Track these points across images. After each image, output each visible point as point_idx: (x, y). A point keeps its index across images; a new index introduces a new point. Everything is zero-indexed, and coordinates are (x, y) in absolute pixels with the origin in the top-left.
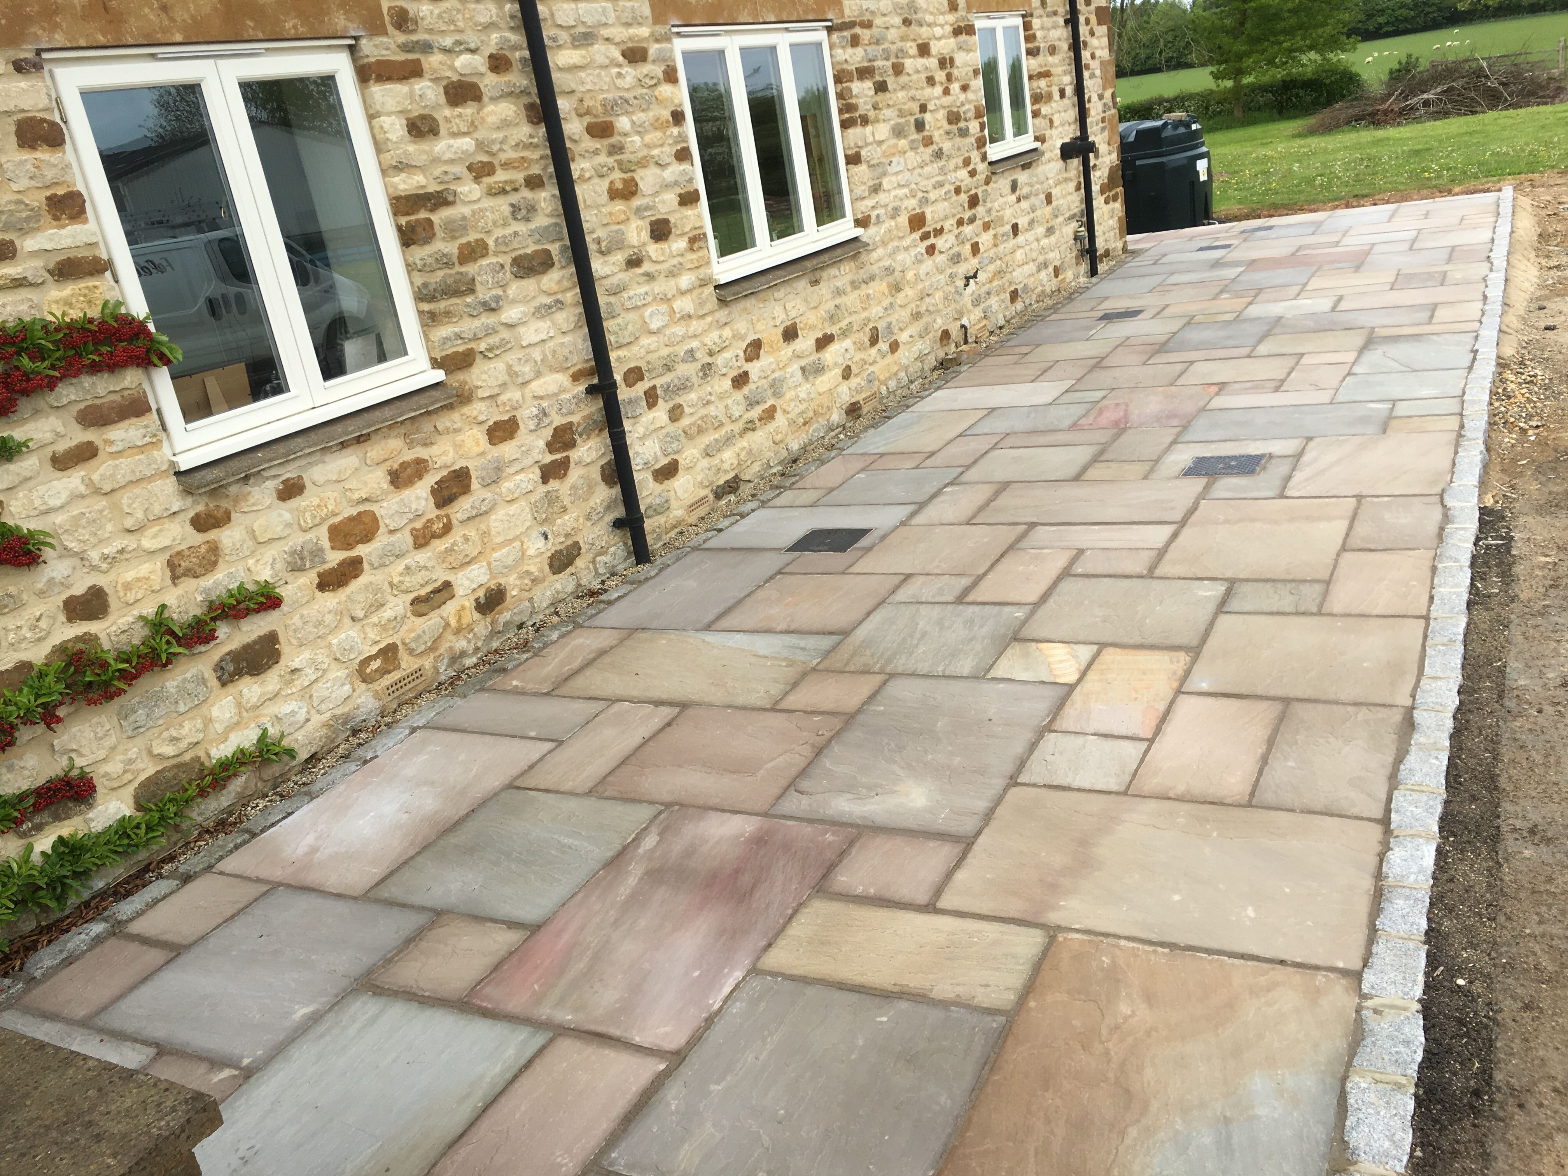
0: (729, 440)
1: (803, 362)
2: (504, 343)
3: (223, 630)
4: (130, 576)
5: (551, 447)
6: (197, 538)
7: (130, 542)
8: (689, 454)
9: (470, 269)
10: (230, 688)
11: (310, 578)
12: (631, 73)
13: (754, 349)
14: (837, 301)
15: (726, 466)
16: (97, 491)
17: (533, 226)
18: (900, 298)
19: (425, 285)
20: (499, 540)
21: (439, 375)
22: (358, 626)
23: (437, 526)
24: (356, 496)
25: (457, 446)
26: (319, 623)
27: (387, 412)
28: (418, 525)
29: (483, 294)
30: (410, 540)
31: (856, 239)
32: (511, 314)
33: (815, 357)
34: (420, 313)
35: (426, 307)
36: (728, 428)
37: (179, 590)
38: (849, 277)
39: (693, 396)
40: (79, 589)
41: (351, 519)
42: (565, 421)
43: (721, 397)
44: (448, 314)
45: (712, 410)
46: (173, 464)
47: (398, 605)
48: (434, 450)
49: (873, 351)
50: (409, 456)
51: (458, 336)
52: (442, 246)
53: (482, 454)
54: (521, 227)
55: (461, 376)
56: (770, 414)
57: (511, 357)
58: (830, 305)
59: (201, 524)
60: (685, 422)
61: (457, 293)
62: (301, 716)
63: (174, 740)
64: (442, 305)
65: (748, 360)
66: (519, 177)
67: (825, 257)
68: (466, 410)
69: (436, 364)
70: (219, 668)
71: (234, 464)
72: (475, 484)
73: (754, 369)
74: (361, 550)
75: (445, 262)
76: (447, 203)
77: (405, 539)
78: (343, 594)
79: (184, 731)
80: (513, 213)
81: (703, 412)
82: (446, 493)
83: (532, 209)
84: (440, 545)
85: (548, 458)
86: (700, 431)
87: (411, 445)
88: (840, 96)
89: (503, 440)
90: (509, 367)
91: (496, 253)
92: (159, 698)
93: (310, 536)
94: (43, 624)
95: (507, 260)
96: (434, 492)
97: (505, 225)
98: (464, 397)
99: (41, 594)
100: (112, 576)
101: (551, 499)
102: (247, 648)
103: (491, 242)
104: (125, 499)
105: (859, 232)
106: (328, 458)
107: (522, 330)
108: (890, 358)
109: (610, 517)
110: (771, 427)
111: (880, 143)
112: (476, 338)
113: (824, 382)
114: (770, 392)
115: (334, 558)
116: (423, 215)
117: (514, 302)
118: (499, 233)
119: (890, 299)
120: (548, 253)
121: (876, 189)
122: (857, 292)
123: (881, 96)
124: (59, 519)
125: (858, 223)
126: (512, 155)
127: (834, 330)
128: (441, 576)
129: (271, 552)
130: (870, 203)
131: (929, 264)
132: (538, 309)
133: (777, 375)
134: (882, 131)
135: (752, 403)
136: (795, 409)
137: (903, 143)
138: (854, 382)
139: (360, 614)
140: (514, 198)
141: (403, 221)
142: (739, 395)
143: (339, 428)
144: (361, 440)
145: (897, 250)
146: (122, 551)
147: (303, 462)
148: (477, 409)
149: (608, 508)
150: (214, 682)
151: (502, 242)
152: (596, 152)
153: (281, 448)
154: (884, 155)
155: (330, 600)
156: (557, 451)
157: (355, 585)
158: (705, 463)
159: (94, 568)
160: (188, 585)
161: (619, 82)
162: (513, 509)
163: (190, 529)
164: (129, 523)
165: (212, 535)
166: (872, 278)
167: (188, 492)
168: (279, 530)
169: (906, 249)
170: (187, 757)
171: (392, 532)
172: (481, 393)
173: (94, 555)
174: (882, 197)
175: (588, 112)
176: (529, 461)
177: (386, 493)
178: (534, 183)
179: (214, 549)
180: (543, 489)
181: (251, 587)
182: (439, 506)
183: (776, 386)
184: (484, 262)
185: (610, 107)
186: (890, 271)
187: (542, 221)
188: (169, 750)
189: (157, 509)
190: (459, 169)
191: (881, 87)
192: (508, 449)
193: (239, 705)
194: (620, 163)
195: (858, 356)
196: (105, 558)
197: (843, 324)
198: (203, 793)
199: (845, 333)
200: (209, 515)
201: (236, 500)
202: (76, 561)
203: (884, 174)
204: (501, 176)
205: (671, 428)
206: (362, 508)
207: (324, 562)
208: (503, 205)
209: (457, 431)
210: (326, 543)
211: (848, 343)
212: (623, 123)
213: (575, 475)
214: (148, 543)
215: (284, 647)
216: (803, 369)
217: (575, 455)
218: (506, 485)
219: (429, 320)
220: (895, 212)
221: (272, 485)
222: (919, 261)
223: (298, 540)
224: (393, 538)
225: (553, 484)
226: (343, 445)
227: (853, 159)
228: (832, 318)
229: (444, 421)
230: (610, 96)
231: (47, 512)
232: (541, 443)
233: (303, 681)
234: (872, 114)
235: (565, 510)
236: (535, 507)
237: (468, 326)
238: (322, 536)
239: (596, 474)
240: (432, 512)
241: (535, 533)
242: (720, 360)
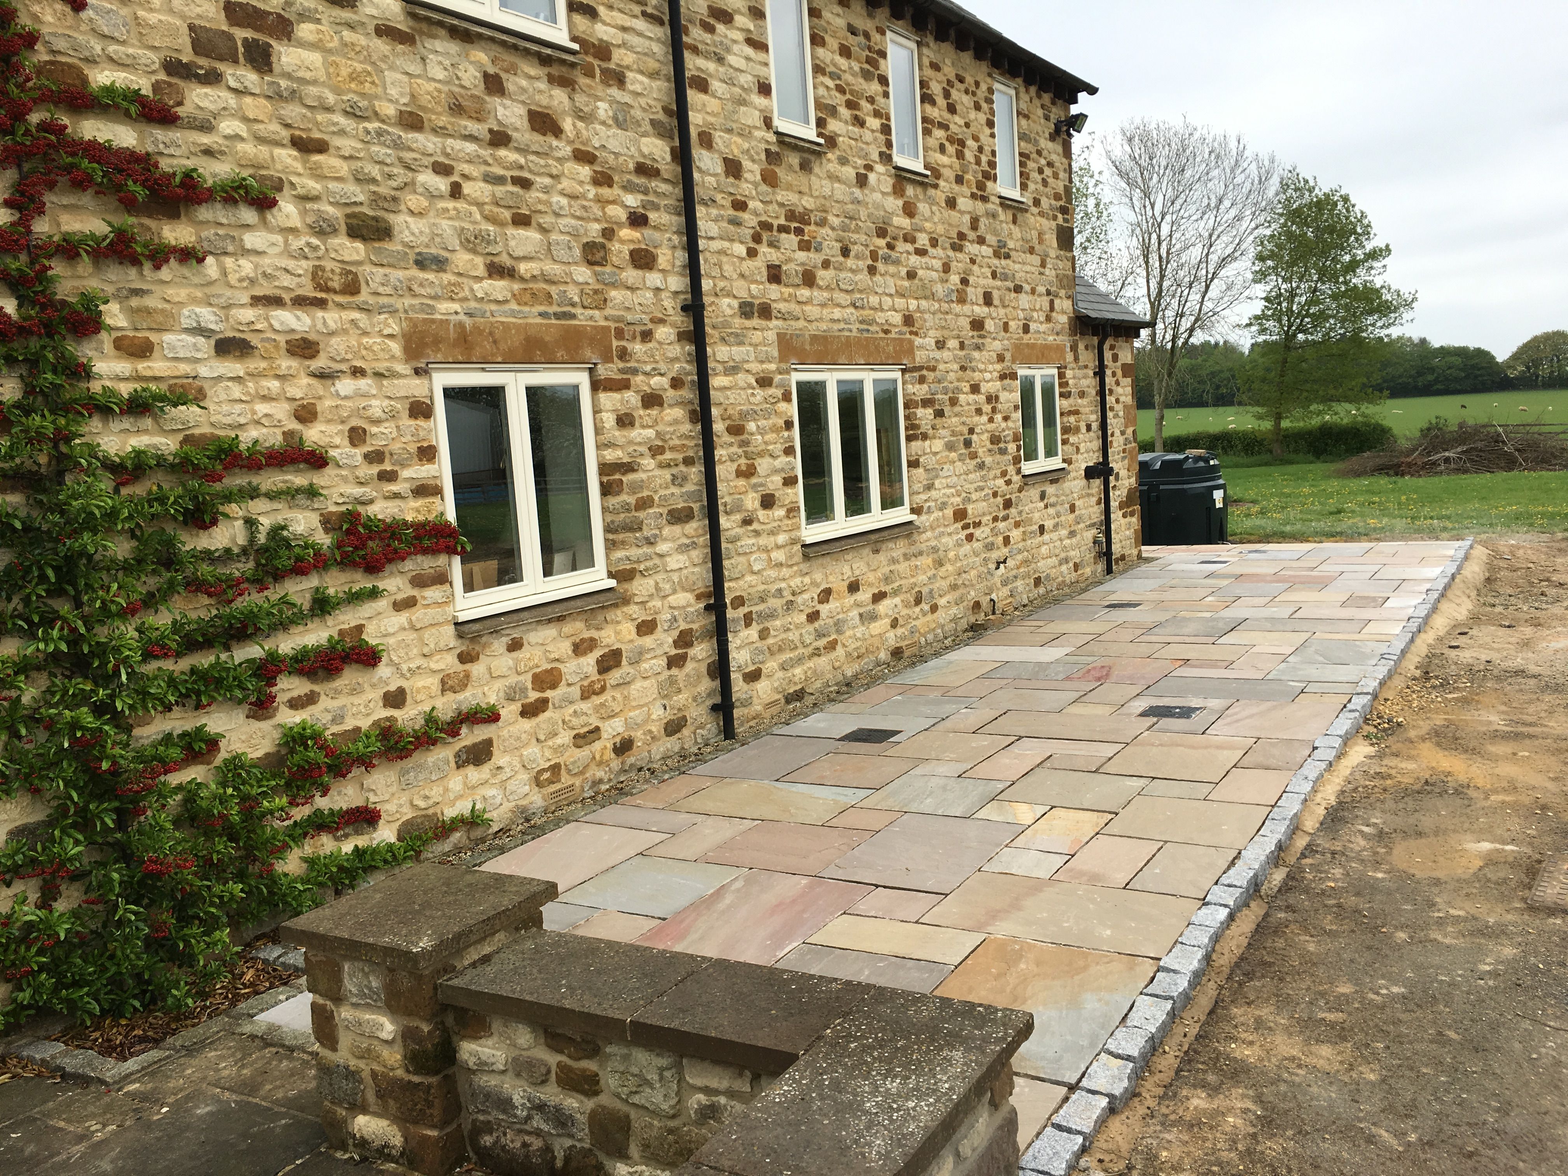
0: (800, 660)
1: (862, 610)
2: (656, 566)
3: (464, 730)
4: (420, 684)
5: (676, 644)
6: (460, 667)
7: (422, 662)
8: (771, 665)
9: (641, 515)
10: (462, 771)
11: (516, 707)
12: (760, 393)
13: (826, 595)
14: (892, 568)
15: (796, 679)
16: (413, 628)
17: (684, 490)
18: (942, 572)
19: (613, 522)
20: (634, 704)
21: (612, 583)
22: (540, 746)
23: (597, 686)
24: (552, 656)
25: (617, 633)
26: (519, 738)
27: (579, 603)
28: (586, 683)
29: (647, 532)
30: (579, 693)
31: (910, 523)
32: (663, 547)
33: (871, 607)
34: (606, 540)
35: (611, 536)
36: (800, 651)
37: (445, 699)
38: (903, 550)
39: (778, 623)
40: (392, 688)
41: (546, 671)
42: (687, 627)
43: (798, 627)
44: (623, 542)
45: (790, 635)
46: (454, 617)
47: (565, 737)
48: (603, 633)
49: (917, 609)
50: (587, 635)
51: (628, 559)
52: (625, 498)
53: (631, 641)
54: (674, 490)
55: (626, 586)
56: (832, 646)
57: (659, 577)
58: (886, 570)
59: (464, 658)
60: (770, 641)
61: (631, 529)
62: (498, 800)
63: (426, 797)
64: (620, 537)
65: (821, 602)
66: (680, 457)
67: (885, 533)
68: (625, 609)
69: (611, 575)
70: (457, 755)
71: (488, 623)
72: (624, 662)
73: (824, 609)
74: (549, 694)
75: (626, 508)
76: (633, 470)
77: (576, 691)
78: (534, 721)
79: (433, 793)
80: (673, 481)
81: (784, 636)
82: (605, 664)
83: (685, 479)
84: (597, 700)
85: (674, 652)
86: (780, 650)
87: (588, 628)
88: (907, 418)
89: (646, 634)
90: (657, 583)
91: (659, 506)
92: (420, 767)
93: (521, 678)
94: (371, 705)
95: (664, 511)
96: (598, 662)
97: (667, 488)
98: (626, 601)
99: (373, 686)
100: (411, 682)
101: (672, 681)
102: (475, 745)
103: (656, 498)
104: (426, 634)
105: (913, 517)
106: (539, 628)
107: (668, 559)
108: (930, 617)
109: (709, 703)
110: (832, 655)
111: (935, 454)
112: (639, 562)
113: (877, 627)
114: (834, 629)
115: (533, 696)
116: (617, 476)
117: (666, 540)
118: (662, 492)
119: (933, 571)
120: (691, 508)
121: (929, 487)
122: (907, 563)
123: (938, 421)
124: (391, 641)
125: (913, 511)
126: (677, 442)
127: (887, 589)
128: (595, 722)
129: (498, 685)
130: (924, 497)
131: (967, 548)
132: (680, 546)
133: (840, 616)
134: (938, 445)
135: (820, 635)
136: (852, 645)
137: (953, 455)
138: (900, 631)
139: (542, 738)
140: (674, 471)
141: (605, 479)
142: (810, 628)
143: (549, 609)
144: (560, 619)
145: (942, 534)
146: (418, 668)
147: (524, 628)
148: (633, 610)
149: (709, 695)
150: (453, 764)
151: (663, 498)
152: (731, 444)
153: (515, 617)
154: (937, 462)
155: (526, 724)
156: (681, 647)
157: (543, 717)
158: (780, 674)
159: (403, 675)
160: (450, 696)
161: (752, 399)
162: (647, 683)
163: (456, 661)
164: (426, 650)
165: (467, 666)
166: (921, 553)
167: (460, 636)
168: (504, 671)
169: (950, 534)
170: (430, 812)
171: (569, 685)
172: (637, 599)
173: (404, 667)
174: (933, 493)
175: (729, 418)
176: (659, 652)
177: (569, 657)
178: (688, 462)
179: (467, 676)
180: (667, 673)
181: (484, 706)
182: (600, 672)
183: (839, 626)
184: (651, 511)
185: (744, 415)
186: (935, 549)
187: (690, 487)
188: (422, 804)
189: (442, 645)
190: (644, 449)
191: (940, 414)
192: (648, 641)
193: (465, 784)
194: (745, 452)
195: (905, 612)
196: (410, 670)
197: (895, 585)
198: (437, 837)
199: (896, 593)
200: (468, 654)
201: (484, 646)
202: (394, 669)
203: (937, 477)
204: (668, 455)
205: (759, 644)
206: (554, 665)
207: (527, 697)
208: (667, 475)
209: (618, 622)
210: (529, 685)
211: (897, 600)
212: (751, 426)
213: (690, 666)
214: (434, 666)
215: (495, 750)
216: (861, 615)
217: (691, 652)
218: (645, 665)
219: (611, 545)
220: (943, 506)
221: (505, 640)
222: (959, 545)
223: (513, 680)
224: (570, 689)
225: (674, 671)
226: (550, 621)
227: (913, 464)
228: (887, 580)
229: (611, 615)
230: (744, 408)
231: (385, 636)
232: (670, 640)
233: (503, 776)
234: (931, 432)
235: (679, 691)
236: (660, 685)
237: (634, 552)
238: (527, 680)
239: (704, 669)
240: (595, 677)
241: (658, 704)
242: (799, 599)
